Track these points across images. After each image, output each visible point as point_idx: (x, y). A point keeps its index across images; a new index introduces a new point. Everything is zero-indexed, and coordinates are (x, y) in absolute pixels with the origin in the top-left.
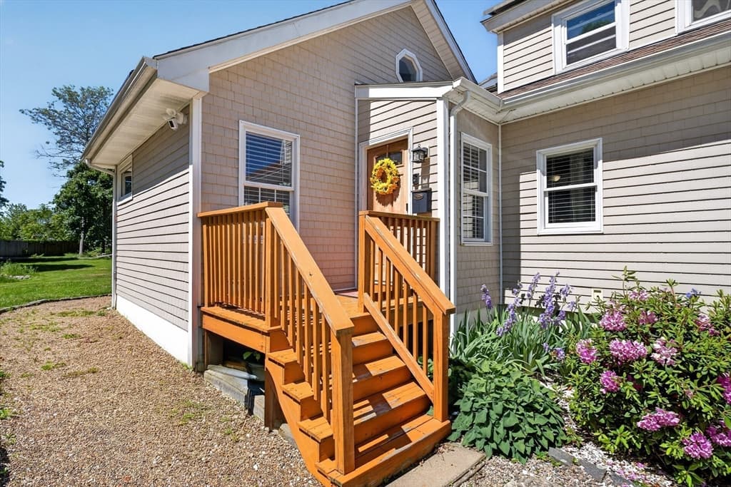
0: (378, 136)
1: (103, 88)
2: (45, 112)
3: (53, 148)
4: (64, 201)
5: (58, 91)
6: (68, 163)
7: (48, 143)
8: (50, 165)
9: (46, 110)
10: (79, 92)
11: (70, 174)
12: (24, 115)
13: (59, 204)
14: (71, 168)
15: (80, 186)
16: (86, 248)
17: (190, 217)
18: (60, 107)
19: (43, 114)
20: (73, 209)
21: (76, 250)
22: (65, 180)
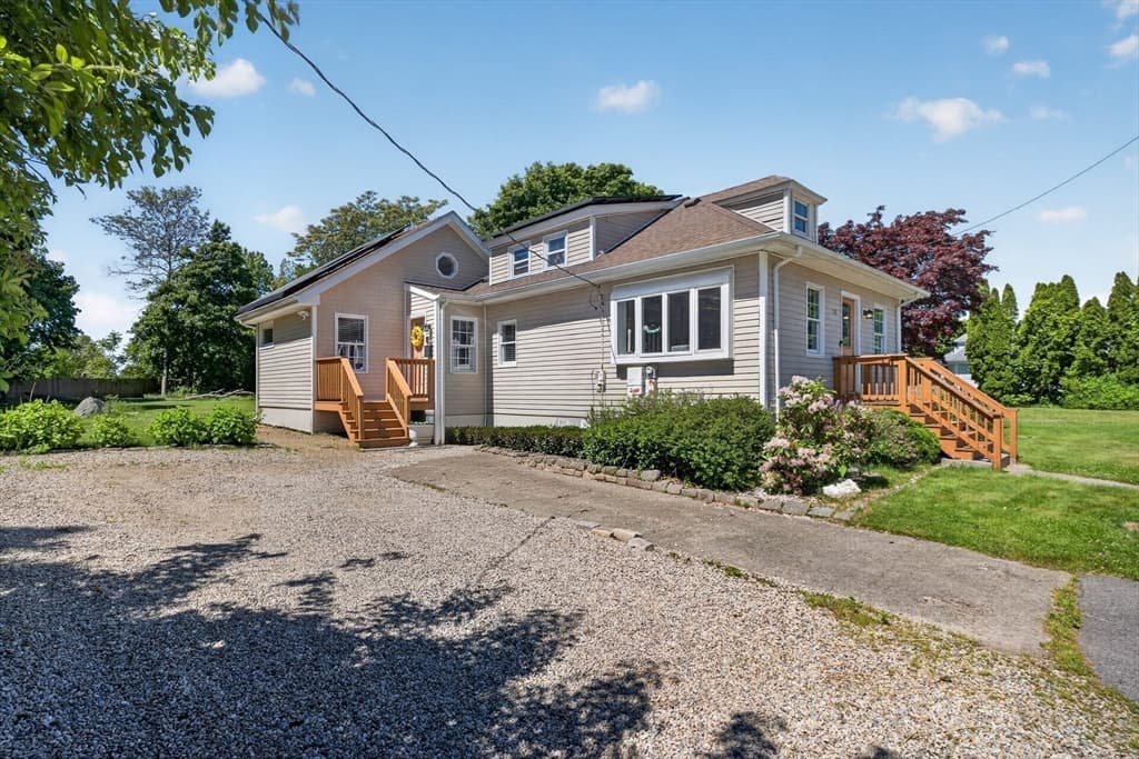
0: (415, 314)
1: (188, 188)
2: (119, 220)
3: (130, 264)
4: (144, 331)
5: (136, 195)
6: (148, 283)
7: (124, 258)
8: (126, 286)
9: (121, 217)
10: (160, 194)
11: (152, 297)
12: (95, 225)
13: (139, 334)
14: (152, 288)
15: (166, 312)
16: (171, 387)
17: (311, 360)
18: (137, 212)
19: (118, 222)
20: (156, 339)
21: (157, 390)
22: (145, 304)
